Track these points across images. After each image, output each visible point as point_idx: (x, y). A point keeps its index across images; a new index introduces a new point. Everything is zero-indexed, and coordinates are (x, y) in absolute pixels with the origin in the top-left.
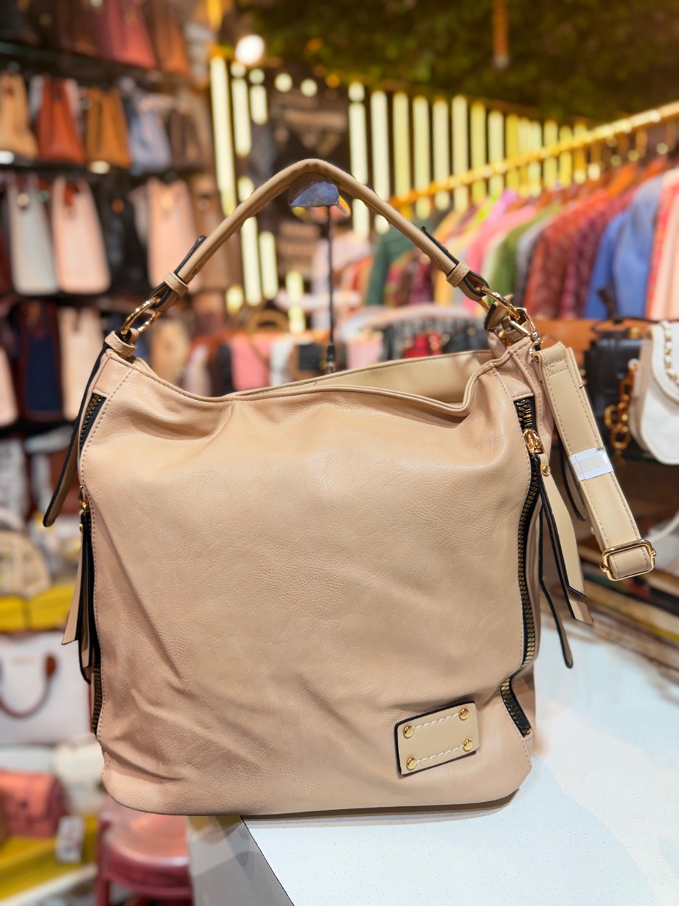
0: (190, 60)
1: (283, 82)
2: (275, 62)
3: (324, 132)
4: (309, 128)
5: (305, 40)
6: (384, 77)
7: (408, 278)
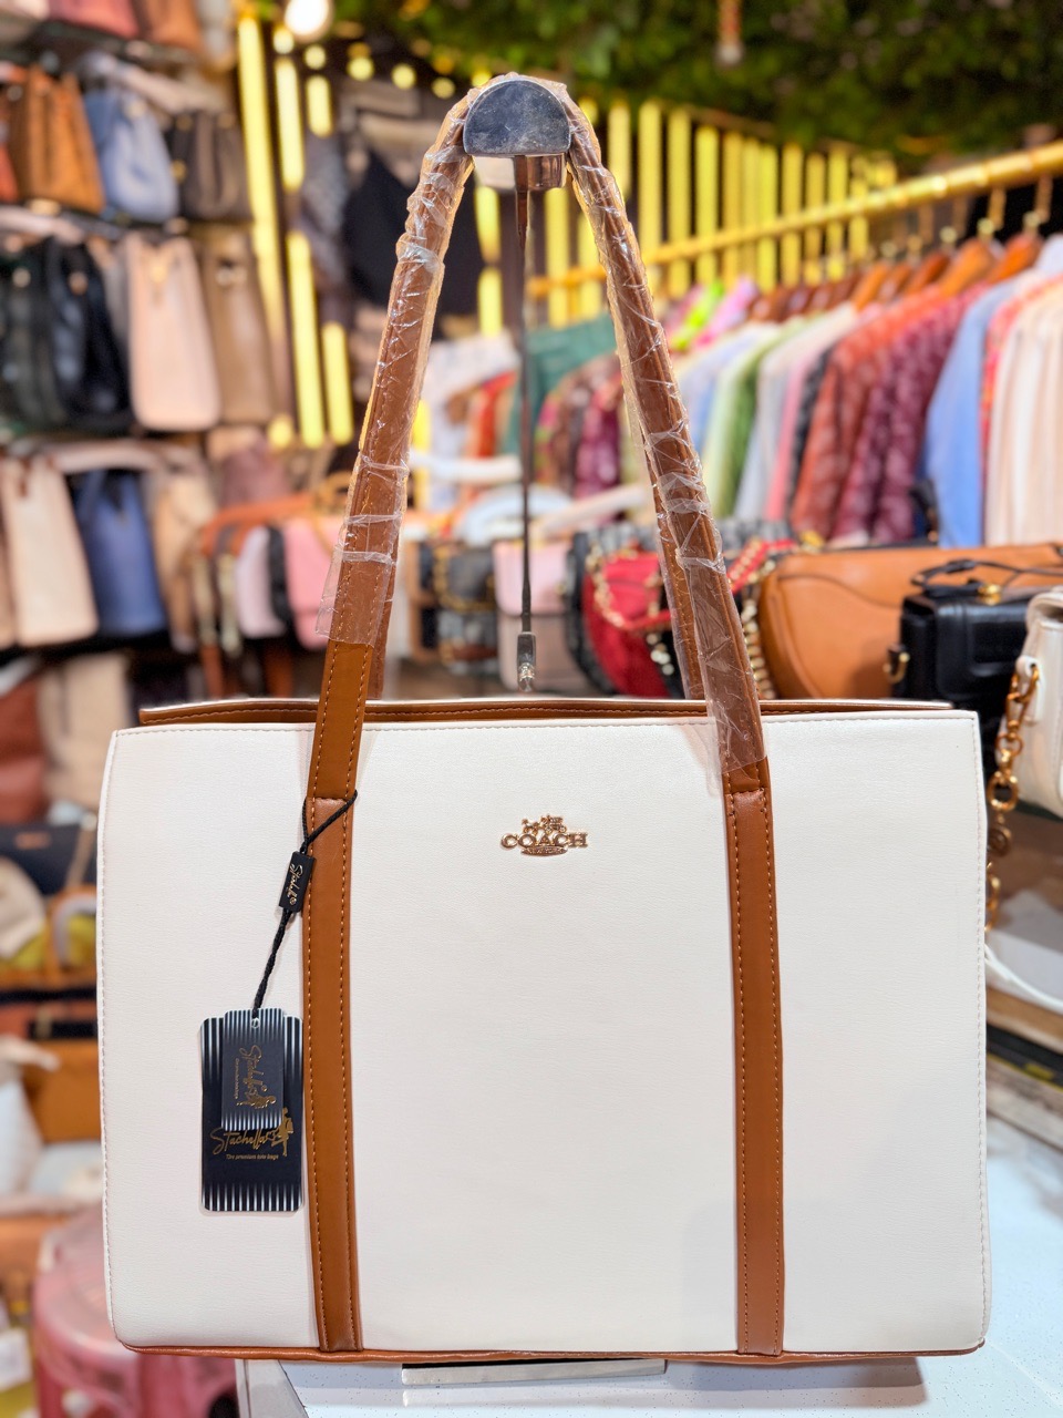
1: (361, 68)
4: (405, 152)
7: (572, 414)
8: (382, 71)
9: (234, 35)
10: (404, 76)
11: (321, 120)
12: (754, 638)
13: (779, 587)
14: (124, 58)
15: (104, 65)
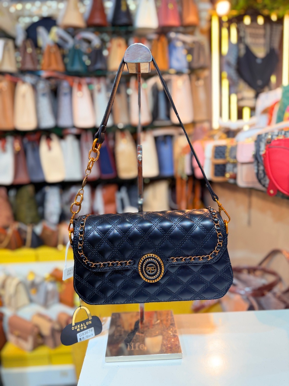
0: (199, 19)
1: (247, 20)
2: (242, 12)
8: (254, 20)
9: (210, 21)
11: (234, 39)
14: (177, 32)
15: (172, 35)
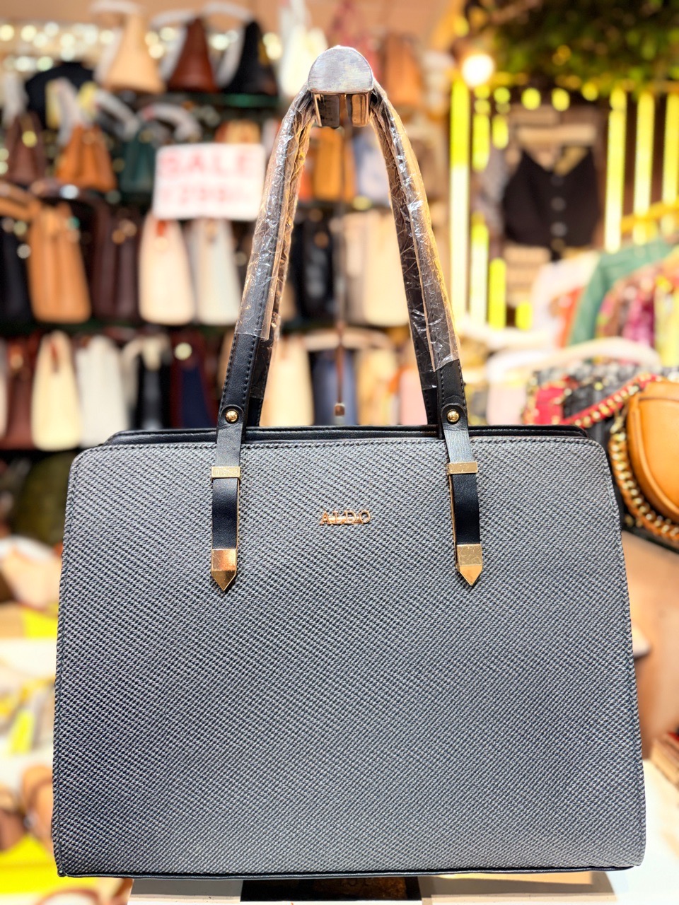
0: (425, 89)
1: (531, 98)
2: (522, 79)
3: (564, 149)
4: (546, 147)
5: (550, 51)
6: (648, 78)
7: (624, 304)
8: (546, 98)
9: (449, 94)
10: (561, 100)
12: (622, 445)
13: (639, 407)
